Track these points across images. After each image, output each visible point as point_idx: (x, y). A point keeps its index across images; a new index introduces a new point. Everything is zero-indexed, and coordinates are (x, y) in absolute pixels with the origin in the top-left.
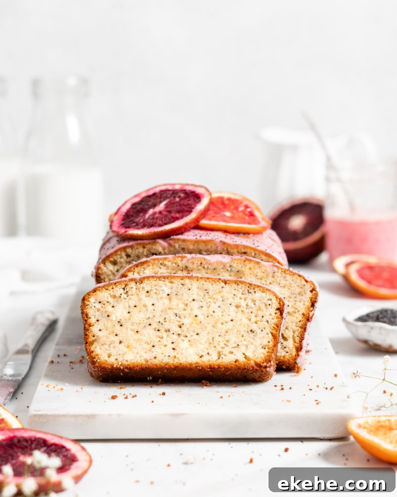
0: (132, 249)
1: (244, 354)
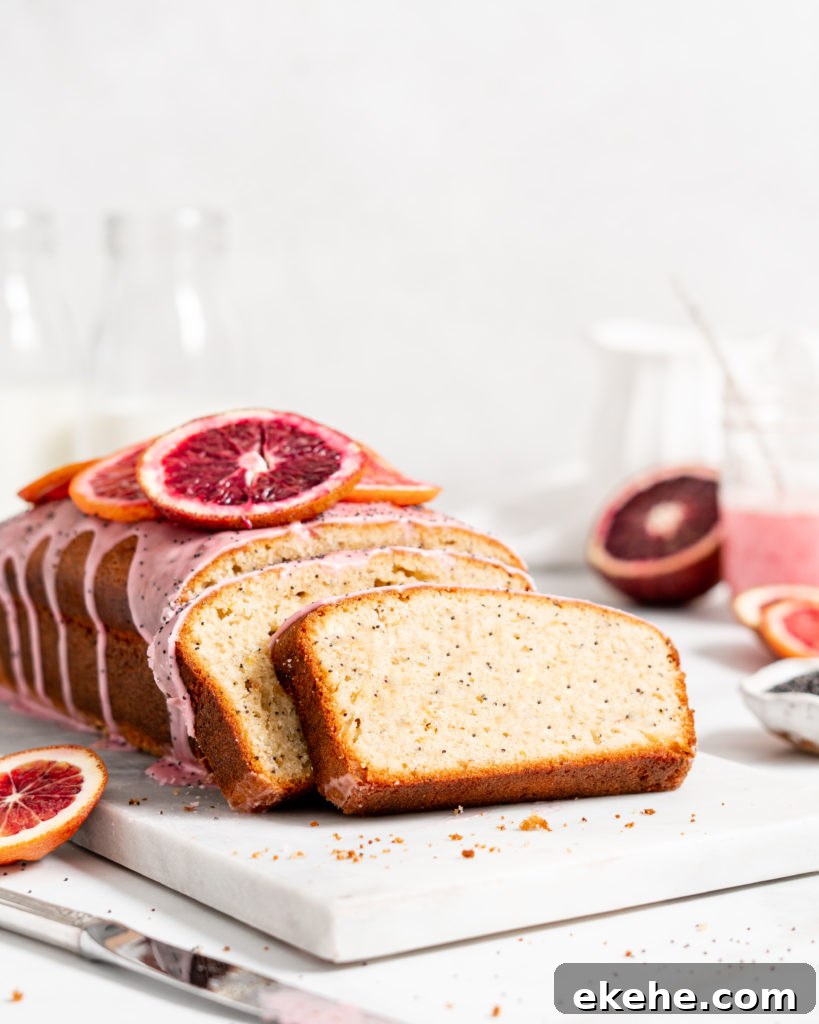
0: (245, 552)
1: (642, 732)
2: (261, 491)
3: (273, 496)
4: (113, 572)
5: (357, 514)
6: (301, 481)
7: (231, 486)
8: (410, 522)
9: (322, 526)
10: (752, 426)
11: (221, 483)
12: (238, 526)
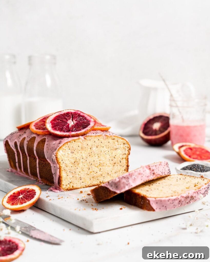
2: (73, 129)
3: (75, 130)
4: (40, 146)
5: (94, 133)
6: (82, 127)
7: (66, 128)
8: (105, 135)
9: (86, 136)
10: (177, 106)
11: (64, 127)
12: (68, 137)
